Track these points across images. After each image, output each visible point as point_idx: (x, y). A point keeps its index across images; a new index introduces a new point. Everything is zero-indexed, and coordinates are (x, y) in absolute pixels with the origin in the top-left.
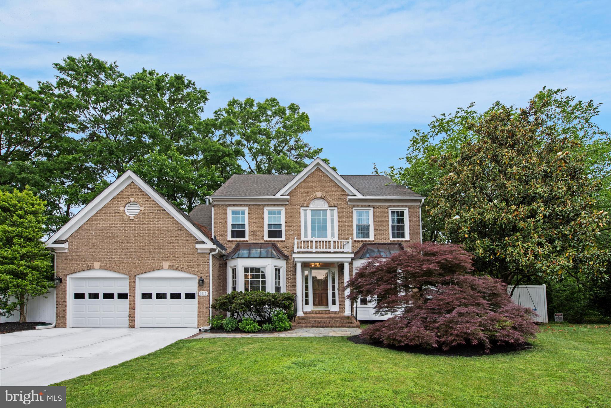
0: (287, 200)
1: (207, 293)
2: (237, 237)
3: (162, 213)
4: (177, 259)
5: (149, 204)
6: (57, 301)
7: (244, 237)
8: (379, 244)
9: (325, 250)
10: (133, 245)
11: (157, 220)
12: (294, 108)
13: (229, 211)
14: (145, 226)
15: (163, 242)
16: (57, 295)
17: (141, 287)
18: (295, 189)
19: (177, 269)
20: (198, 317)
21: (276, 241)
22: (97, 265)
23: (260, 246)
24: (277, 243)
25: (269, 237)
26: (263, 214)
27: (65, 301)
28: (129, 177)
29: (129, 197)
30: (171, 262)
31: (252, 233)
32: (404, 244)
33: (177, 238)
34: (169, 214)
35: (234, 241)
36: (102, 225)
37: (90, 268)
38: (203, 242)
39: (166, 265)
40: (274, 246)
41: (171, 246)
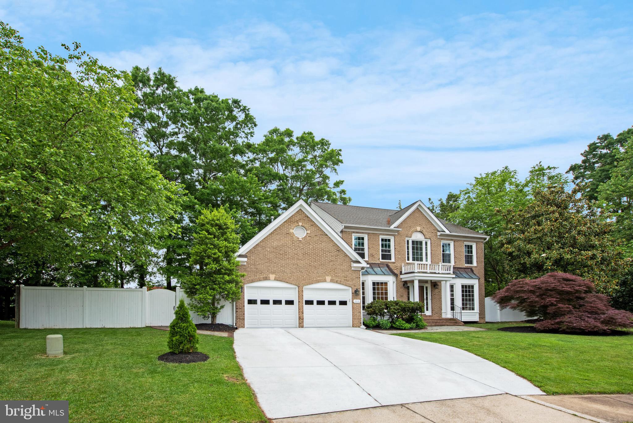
0: (397, 231)
1: (359, 301)
3: (324, 237)
4: (336, 274)
5: (313, 228)
6: (237, 306)
7: (365, 258)
8: (458, 268)
9: (423, 271)
10: (302, 262)
11: (320, 242)
13: (354, 236)
14: (311, 247)
15: (325, 260)
17: (307, 296)
18: (402, 224)
19: (337, 282)
20: (353, 319)
21: (389, 262)
22: (272, 276)
23: (379, 265)
24: (389, 264)
25: (382, 259)
26: (379, 241)
27: (243, 306)
28: (301, 205)
29: (297, 222)
30: (332, 276)
31: (372, 256)
32: (474, 269)
33: (336, 257)
34: (330, 238)
36: (275, 244)
37: (266, 279)
38: (358, 262)
39: (328, 278)
40: (388, 266)
41: (331, 263)
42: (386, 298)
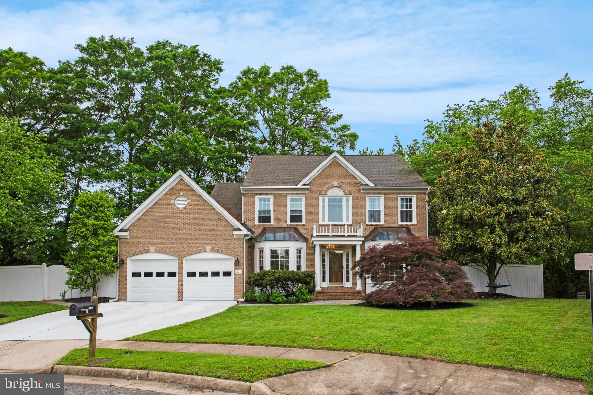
0: (308, 189)
1: (241, 271)
2: (263, 222)
4: (217, 243)
5: (194, 197)
6: (119, 279)
7: (270, 222)
8: (388, 227)
9: (340, 234)
11: (201, 211)
12: (311, 74)
13: (257, 198)
14: (191, 216)
15: (206, 229)
16: (120, 274)
17: (188, 267)
18: (314, 179)
19: (217, 252)
20: (234, 291)
21: (297, 225)
22: (153, 249)
23: (284, 229)
24: (298, 227)
25: (291, 222)
26: (286, 201)
27: (126, 279)
28: (180, 175)
29: (179, 192)
30: (213, 246)
31: (277, 218)
32: (411, 228)
33: (218, 225)
34: (211, 205)
35: (261, 225)
36: (157, 216)
37: (147, 251)
38: (239, 229)
39: (208, 248)
40: (296, 230)
41: (212, 232)
42: (287, 267)
